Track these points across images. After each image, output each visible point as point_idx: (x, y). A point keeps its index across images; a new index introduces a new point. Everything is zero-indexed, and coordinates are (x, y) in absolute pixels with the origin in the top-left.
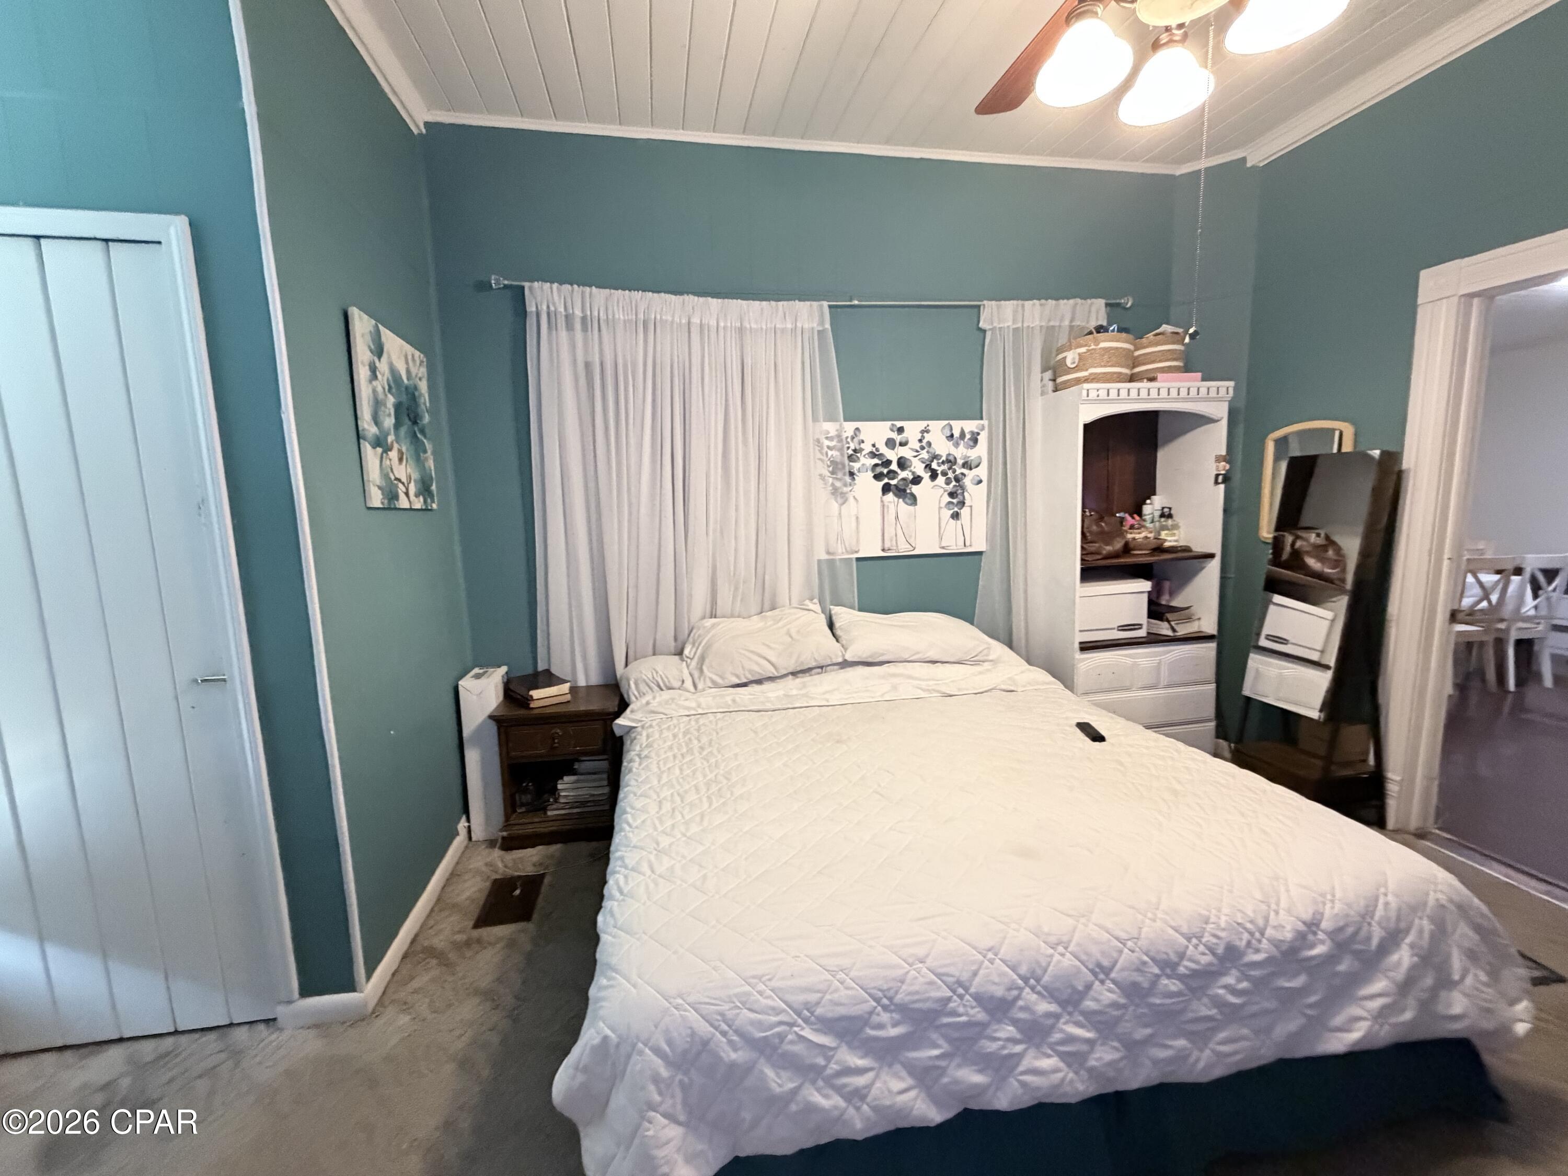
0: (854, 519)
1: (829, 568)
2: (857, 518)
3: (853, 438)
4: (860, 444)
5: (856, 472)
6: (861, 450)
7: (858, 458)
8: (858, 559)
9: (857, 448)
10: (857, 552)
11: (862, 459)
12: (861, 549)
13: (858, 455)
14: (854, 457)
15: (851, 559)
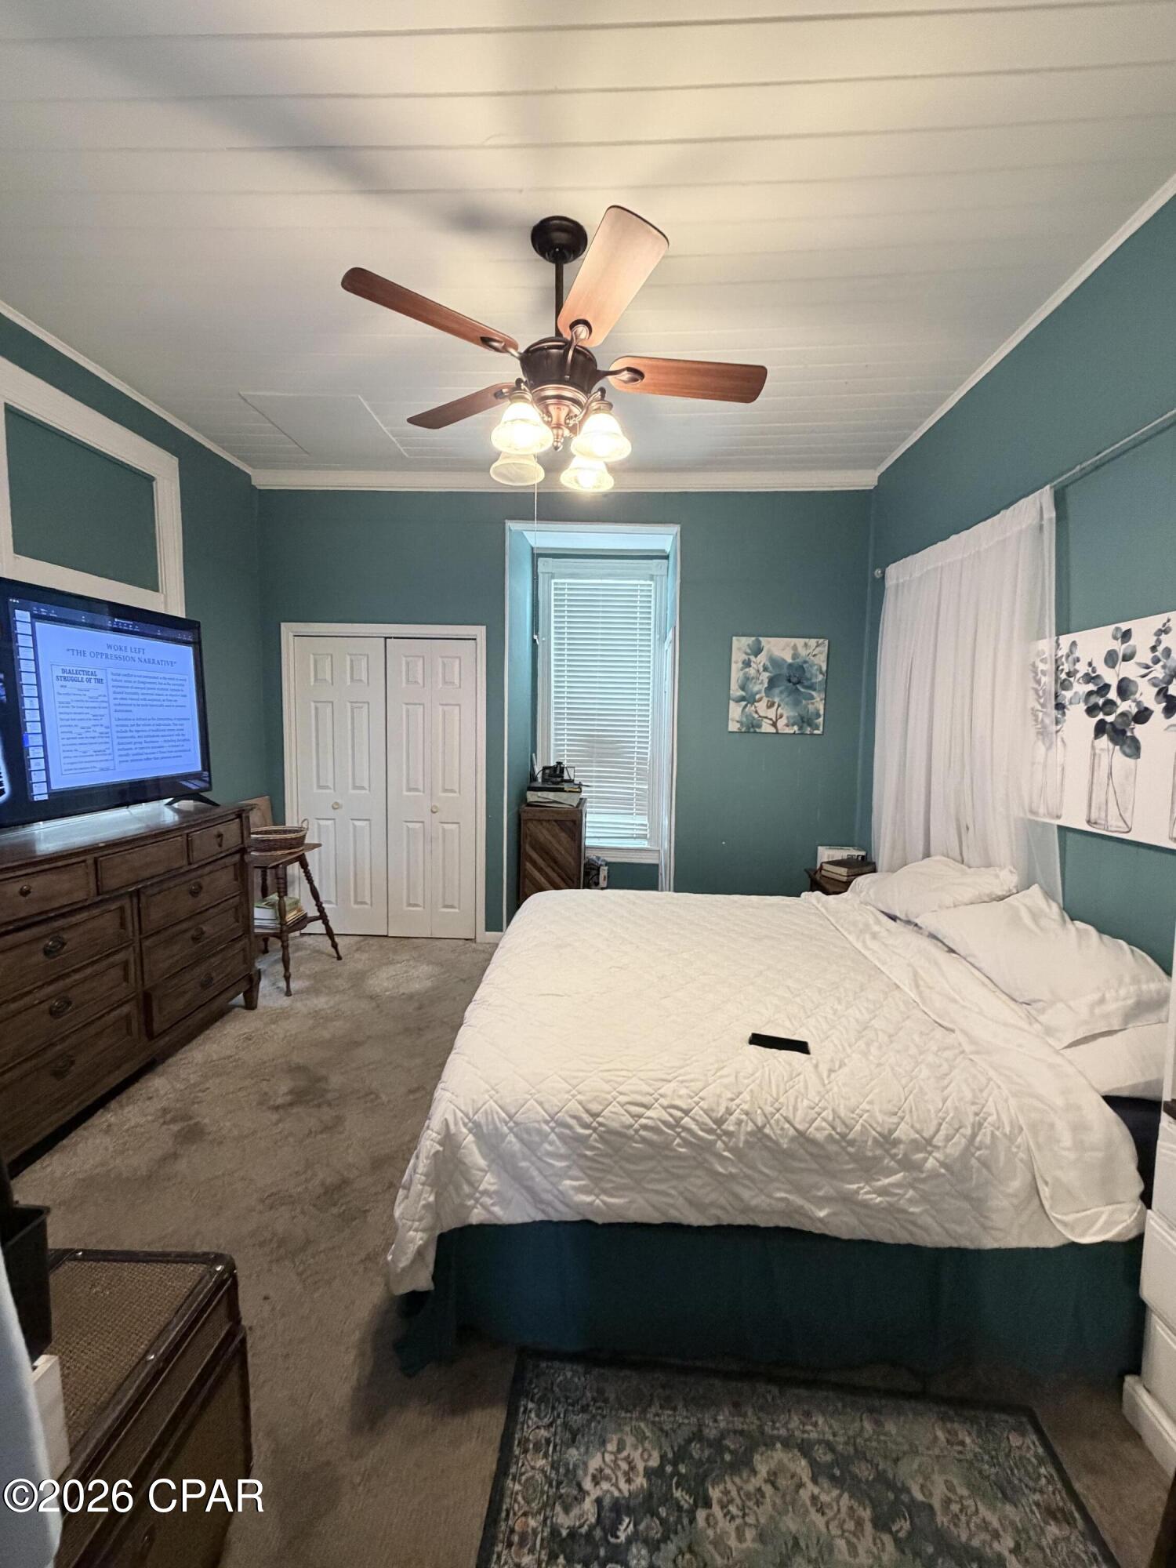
0: (1059, 769)
1: (1032, 830)
2: (1063, 769)
3: (1068, 656)
4: (1075, 664)
5: (1067, 703)
6: (1076, 671)
7: (1071, 684)
8: (1060, 828)
9: (1072, 670)
10: (1058, 817)
11: (1075, 684)
12: (1064, 812)
13: (1072, 679)
14: (1066, 683)
15: (1052, 825)
